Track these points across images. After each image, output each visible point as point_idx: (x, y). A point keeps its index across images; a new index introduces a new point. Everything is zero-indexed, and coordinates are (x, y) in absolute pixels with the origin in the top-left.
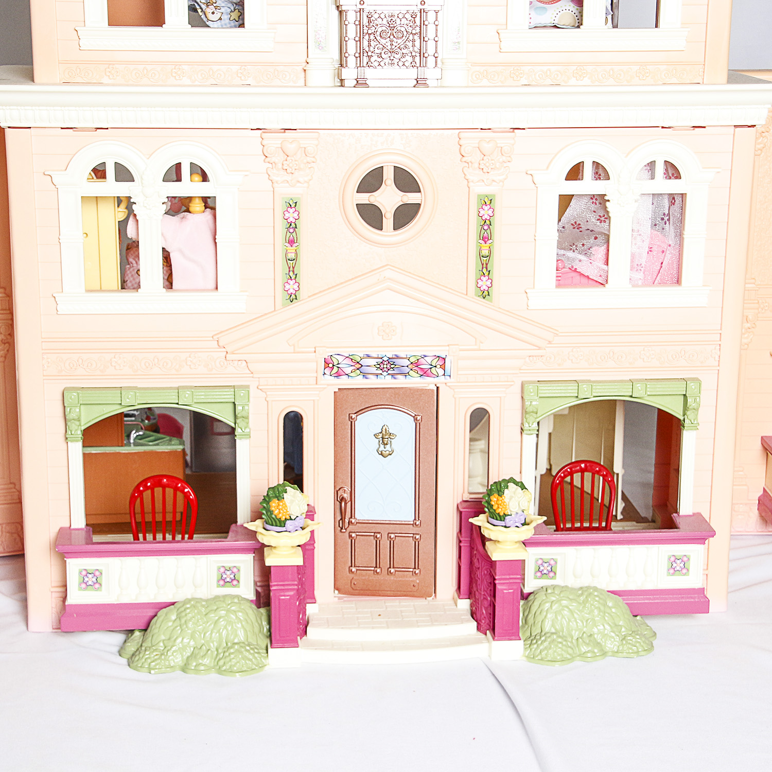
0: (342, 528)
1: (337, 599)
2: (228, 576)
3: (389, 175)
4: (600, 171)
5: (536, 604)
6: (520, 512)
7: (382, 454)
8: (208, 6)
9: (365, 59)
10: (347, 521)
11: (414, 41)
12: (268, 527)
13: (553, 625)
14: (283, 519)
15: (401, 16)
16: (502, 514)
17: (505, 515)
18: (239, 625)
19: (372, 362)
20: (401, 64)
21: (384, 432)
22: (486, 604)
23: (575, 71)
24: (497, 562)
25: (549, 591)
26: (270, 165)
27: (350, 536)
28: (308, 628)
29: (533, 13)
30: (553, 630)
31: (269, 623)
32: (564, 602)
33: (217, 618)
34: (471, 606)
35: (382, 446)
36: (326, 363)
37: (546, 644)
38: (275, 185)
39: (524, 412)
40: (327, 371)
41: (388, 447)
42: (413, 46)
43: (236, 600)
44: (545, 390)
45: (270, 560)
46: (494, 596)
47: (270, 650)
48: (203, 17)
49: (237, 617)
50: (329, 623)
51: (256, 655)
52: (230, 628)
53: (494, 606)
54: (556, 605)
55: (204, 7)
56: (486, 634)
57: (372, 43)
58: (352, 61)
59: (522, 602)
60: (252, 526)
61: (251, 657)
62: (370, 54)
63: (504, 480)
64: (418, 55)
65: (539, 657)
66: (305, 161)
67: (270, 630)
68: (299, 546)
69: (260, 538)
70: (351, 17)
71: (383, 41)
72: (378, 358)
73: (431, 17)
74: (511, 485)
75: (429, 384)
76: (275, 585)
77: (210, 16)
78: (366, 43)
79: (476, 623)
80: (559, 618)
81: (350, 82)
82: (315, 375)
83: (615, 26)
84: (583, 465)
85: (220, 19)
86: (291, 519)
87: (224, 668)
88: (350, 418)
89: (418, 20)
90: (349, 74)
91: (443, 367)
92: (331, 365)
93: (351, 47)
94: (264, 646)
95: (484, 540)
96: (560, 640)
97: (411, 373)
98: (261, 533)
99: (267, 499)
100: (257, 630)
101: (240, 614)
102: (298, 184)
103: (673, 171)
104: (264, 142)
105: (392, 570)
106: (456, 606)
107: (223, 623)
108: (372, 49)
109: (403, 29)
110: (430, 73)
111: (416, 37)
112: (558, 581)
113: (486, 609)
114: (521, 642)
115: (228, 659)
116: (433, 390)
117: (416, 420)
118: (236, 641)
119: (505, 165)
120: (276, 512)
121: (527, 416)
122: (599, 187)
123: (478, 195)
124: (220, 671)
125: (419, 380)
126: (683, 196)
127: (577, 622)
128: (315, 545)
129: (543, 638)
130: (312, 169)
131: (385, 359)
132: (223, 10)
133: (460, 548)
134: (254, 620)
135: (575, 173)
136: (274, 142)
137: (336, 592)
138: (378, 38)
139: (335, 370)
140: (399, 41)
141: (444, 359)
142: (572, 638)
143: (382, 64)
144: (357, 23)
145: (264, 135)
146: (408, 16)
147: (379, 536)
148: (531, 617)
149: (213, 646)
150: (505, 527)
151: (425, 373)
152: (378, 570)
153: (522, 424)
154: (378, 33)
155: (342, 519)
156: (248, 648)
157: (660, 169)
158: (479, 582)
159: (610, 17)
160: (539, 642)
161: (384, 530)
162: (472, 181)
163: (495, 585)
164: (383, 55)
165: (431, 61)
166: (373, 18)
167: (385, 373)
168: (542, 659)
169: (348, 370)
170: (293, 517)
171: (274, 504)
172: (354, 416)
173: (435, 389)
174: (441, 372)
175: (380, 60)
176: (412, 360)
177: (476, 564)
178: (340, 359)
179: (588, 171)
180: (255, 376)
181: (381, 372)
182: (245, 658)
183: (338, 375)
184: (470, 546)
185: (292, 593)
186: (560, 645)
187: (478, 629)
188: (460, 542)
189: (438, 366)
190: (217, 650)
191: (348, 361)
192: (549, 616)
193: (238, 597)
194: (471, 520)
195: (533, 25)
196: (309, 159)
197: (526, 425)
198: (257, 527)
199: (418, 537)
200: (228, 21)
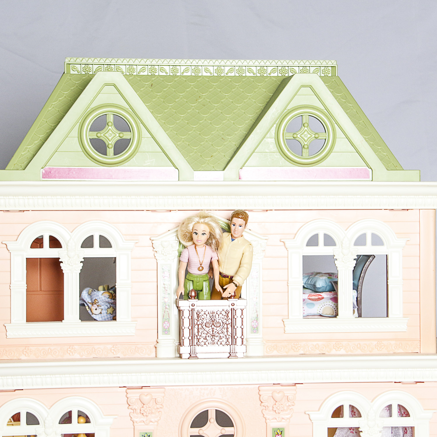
3: (212, 416)
4: (355, 410)
8: (92, 305)
9: (196, 341)
11: (227, 328)
15: (218, 313)
20: (219, 343)
23: (335, 345)
26: (132, 411)
29: (306, 307)
38: (135, 424)
42: (227, 331)
48: (89, 311)
55: (90, 305)
57: (200, 330)
58: (186, 342)
62: (198, 337)
64: (230, 337)
66: (155, 407)
70: (186, 314)
71: (207, 329)
73: (239, 313)
77: (94, 311)
78: (196, 330)
81: (185, 355)
83: (360, 316)
85: (101, 313)
89: (230, 315)
90: (185, 350)
93: (186, 333)
102: (151, 423)
103: (404, 412)
104: (128, 396)
108: (200, 334)
109: (220, 321)
110: (239, 349)
111: (229, 326)
119: (290, 408)
122: (354, 422)
123: (273, 429)
126: (413, 428)
130: (160, 412)
132: (102, 307)
135: (338, 413)
136: (134, 395)
138: (204, 327)
140: (218, 328)
143: (207, 343)
144: (190, 317)
145: (128, 391)
146: (223, 313)
154: (204, 324)
157: (395, 410)
159: (356, 310)
162: (269, 419)
164: (208, 338)
165: (239, 341)
166: (200, 314)
175: (205, 341)
179: (347, 411)
195: (305, 314)
196: (158, 406)
200: (105, 314)
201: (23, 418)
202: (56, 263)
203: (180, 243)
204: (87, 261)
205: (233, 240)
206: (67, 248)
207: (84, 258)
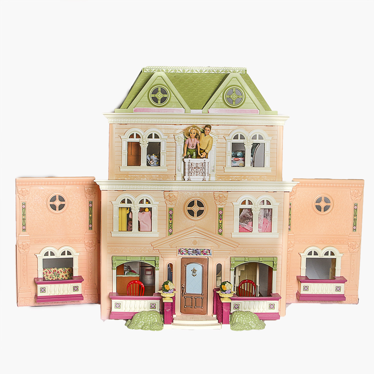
0: (182, 295)
1: (181, 314)
2: (153, 306)
3: (196, 203)
4: (250, 203)
5: (234, 315)
6: (229, 290)
7: (193, 275)
8: (151, 161)
9: (190, 174)
10: (184, 293)
11: (202, 169)
12: (164, 292)
13: (238, 321)
14: (168, 290)
15: (199, 164)
16: (224, 290)
17: (226, 290)
18: (156, 318)
19: (191, 251)
20: (199, 175)
21: (194, 270)
22: (221, 315)
23: (243, 177)
24: (223, 303)
25: (237, 312)
26: (166, 200)
27: (185, 297)
28: (174, 320)
29: (233, 163)
30: (238, 322)
31: (164, 318)
32: (241, 315)
33: (150, 316)
34: (217, 316)
35: (193, 273)
36: (179, 251)
37: (236, 325)
38: (167, 205)
39: (231, 265)
40: (179, 253)
41: (195, 273)
42: (202, 171)
43: (155, 312)
44: (236, 259)
45: (164, 301)
46: (223, 313)
47: (164, 325)
48: (149, 163)
49: (155, 316)
50: (179, 320)
51: (160, 326)
52: (153, 319)
53: (223, 315)
54: (239, 316)
55: (150, 161)
56: (220, 323)
57: (192, 170)
58: (187, 174)
59: (230, 315)
60: (160, 292)
61: (159, 326)
62: (191, 173)
63: (225, 282)
64: (203, 173)
65: (234, 329)
67: (164, 320)
68: (171, 297)
69: (162, 295)
70: (187, 164)
71: (195, 170)
72: (193, 250)
73: (207, 164)
74: (227, 283)
75: (206, 257)
76: (165, 308)
77: (151, 163)
78: (190, 170)
79: (218, 320)
80: (240, 319)
81: (186, 179)
82: (176, 254)
83: (254, 166)
84: (247, 281)
85: (154, 164)
86: (170, 290)
87: (152, 329)
88: (185, 265)
89: (203, 164)
90: (186, 177)
91: (209, 252)
92: (180, 251)
93: (187, 171)
94: (162, 324)
95: (220, 297)
96: (240, 324)
97: (201, 254)
98: (162, 294)
99: (164, 285)
100: (160, 320)
101: (156, 315)
102: (173, 205)
103: (268, 203)
104: (165, 194)
105: (196, 307)
106: (213, 316)
107: (151, 317)
108: (192, 171)
109: (200, 167)
110: (207, 178)
111: (203, 169)
112: (240, 310)
113: (220, 316)
114: (230, 325)
115: (153, 326)
116: (207, 259)
117: (202, 266)
118: (155, 322)
119: (226, 200)
120: (166, 288)
121: (232, 266)
122: (249, 206)
123: (219, 208)
124: (151, 330)
125: (203, 256)
126: (272, 209)
127: (244, 320)
128: (176, 299)
129: (235, 324)
130: (176, 201)
131: (194, 250)
132: (154, 162)
133: (214, 301)
134: (159, 317)
135: (244, 203)
136: (167, 194)
137: (181, 313)
138: (194, 169)
139: (181, 253)
140: (199, 169)
141: (210, 250)
142: (243, 324)
143: (194, 175)
144: (188, 165)
145: (165, 192)
146: (201, 164)
147: (192, 297)
148: (232, 319)
149: (149, 323)
150: (226, 293)
151: (205, 254)
152: (192, 307)
153: (230, 268)
154: (194, 168)
155: (183, 293)
156: (158, 324)
157: (265, 202)
158: (219, 309)
159: (252, 164)
160: (235, 325)
161: (194, 296)
162: (217, 204)
163: (223, 309)
164: (195, 173)
165: (207, 174)
166: (192, 164)
167: (194, 254)
168: (235, 329)
169: (185, 253)
170: (170, 289)
171: (165, 286)
172: (186, 265)
173: (207, 258)
174: (209, 254)
175: (194, 174)
176: (202, 250)
177: (218, 304)
178: (183, 250)
179: (247, 202)
180: (161, 254)
181: (193, 253)
182: (157, 326)
183: (182, 254)
184: (217, 300)
185: (170, 310)
186: (240, 326)
187: (218, 322)
188: (214, 299)
189: (208, 252)
190: (150, 324)
191: (184, 250)
192: (237, 318)
193: (156, 311)
194: (216, 292)
195: (232, 166)
196: (176, 198)
197: (231, 268)
198: (161, 292)
199: (203, 298)
200: (156, 164)
201: (126, 201)
202: (138, 144)
203: (185, 137)
204: (150, 143)
205: (205, 136)
206: (143, 138)
207: (149, 142)
